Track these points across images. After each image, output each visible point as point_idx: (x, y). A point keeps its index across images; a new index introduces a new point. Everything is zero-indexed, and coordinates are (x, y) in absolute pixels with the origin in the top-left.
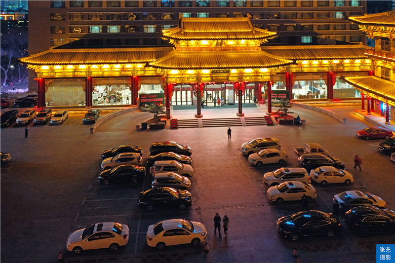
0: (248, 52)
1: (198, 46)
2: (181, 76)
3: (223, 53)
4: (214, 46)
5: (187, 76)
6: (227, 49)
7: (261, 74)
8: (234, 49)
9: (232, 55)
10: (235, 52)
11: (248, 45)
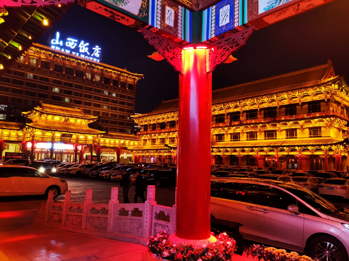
0: (81, 127)
1: (53, 120)
2: (43, 136)
3: (68, 126)
4: (62, 122)
5: (46, 137)
6: (70, 124)
7: (88, 140)
8: (74, 125)
9: (73, 127)
10: (74, 127)
11: (81, 124)
